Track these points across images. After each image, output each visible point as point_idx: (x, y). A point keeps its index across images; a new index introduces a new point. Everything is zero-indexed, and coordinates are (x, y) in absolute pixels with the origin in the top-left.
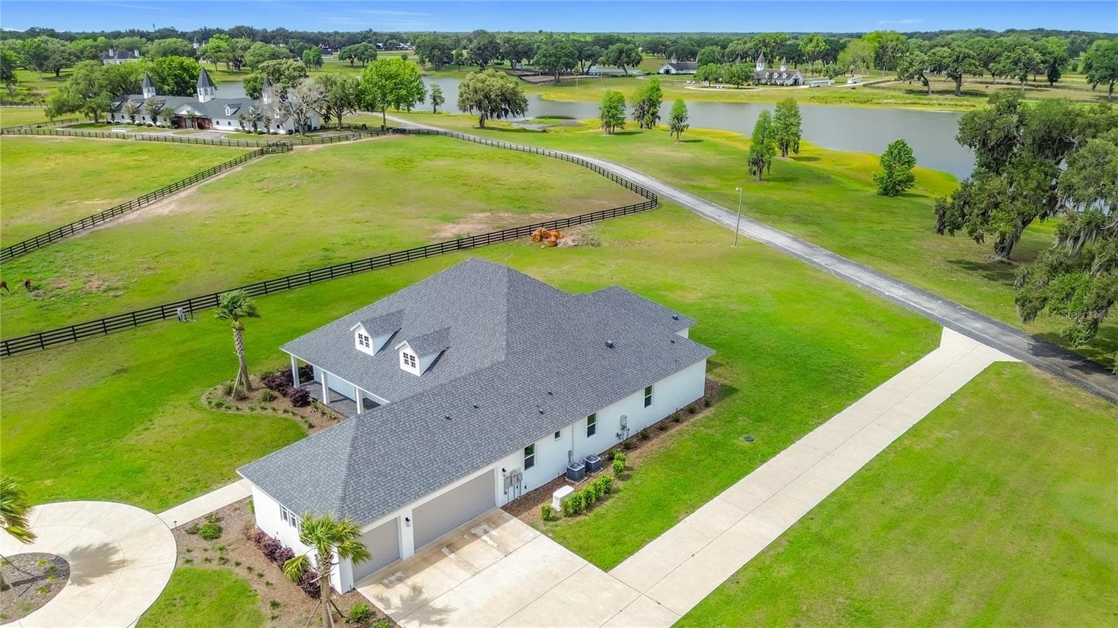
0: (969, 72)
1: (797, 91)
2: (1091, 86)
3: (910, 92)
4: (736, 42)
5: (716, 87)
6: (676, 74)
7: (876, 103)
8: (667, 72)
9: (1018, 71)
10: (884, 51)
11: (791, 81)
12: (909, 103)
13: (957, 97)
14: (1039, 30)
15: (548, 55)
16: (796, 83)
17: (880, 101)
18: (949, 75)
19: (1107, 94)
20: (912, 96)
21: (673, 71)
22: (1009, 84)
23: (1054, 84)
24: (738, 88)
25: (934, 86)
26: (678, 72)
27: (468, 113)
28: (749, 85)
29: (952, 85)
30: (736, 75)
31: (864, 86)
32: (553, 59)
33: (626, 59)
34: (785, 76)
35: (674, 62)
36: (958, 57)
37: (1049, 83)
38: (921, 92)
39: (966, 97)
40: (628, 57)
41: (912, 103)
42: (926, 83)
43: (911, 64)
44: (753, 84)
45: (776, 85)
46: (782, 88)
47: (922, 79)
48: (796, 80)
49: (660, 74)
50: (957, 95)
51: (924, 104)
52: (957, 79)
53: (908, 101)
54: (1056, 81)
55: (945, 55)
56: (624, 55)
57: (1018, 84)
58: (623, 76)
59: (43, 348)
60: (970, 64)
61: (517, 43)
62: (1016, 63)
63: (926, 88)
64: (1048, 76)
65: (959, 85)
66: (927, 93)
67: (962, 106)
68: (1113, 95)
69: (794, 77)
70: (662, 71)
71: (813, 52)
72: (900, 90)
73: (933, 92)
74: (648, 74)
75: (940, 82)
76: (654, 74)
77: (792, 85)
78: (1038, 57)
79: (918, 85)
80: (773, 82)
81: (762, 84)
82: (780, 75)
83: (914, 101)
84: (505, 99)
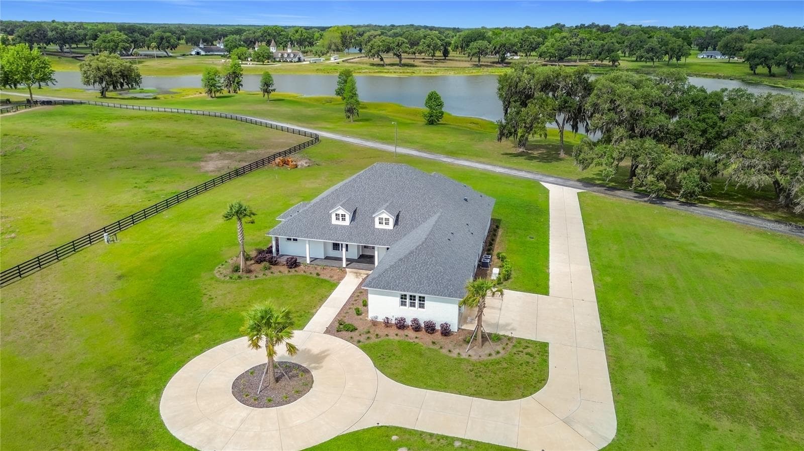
0: (406, 52)
1: (303, 66)
2: (469, 59)
3: (373, 65)
4: (247, 32)
5: (247, 64)
6: (206, 55)
7: (358, 72)
8: (198, 53)
9: (430, 51)
10: (345, 39)
11: (296, 59)
12: (377, 72)
13: (400, 68)
14: (411, 25)
15: (107, 40)
16: (299, 60)
17: (360, 71)
18: (395, 54)
19: (478, 63)
20: (375, 67)
21: (203, 53)
22: (423, 59)
23: (447, 58)
24: (263, 64)
25: (387, 61)
26: (206, 53)
27: (91, 87)
28: (268, 62)
29: (397, 60)
30: (262, 55)
31: (343, 61)
32: (112, 44)
33: (167, 44)
34: (292, 56)
35: (201, 46)
36: (398, 44)
37: (444, 58)
38: (378, 65)
39: (406, 67)
40: (168, 42)
41: (379, 72)
42: (382, 59)
43: (372, 47)
44: (271, 61)
45: (287, 62)
46: (291, 64)
47: (379, 57)
48: (299, 58)
49: (192, 55)
50: (400, 66)
51: (386, 72)
52: (399, 56)
53: (376, 71)
54: (447, 56)
55: (391, 42)
56: (164, 41)
57: (431, 59)
58: (165, 57)
59: (21, 277)
60: (406, 47)
61: (63, 31)
62: (429, 46)
63: (382, 63)
64: (443, 53)
65: (401, 60)
66: (383, 65)
67: (408, 72)
68: (481, 63)
69: (298, 56)
70: (193, 53)
71: (300, 39)
72: (366, 64)
73: (386, 65)
74: (184, 55)
75: (389, 58)
76: (188, 55)
77: (297, 62)
78: (439, 43)
79: (377, 60)
80: (284, 59)
81: (277, 61)
82: (289, 55)
83: (379, 70)
84: (123, 76)
